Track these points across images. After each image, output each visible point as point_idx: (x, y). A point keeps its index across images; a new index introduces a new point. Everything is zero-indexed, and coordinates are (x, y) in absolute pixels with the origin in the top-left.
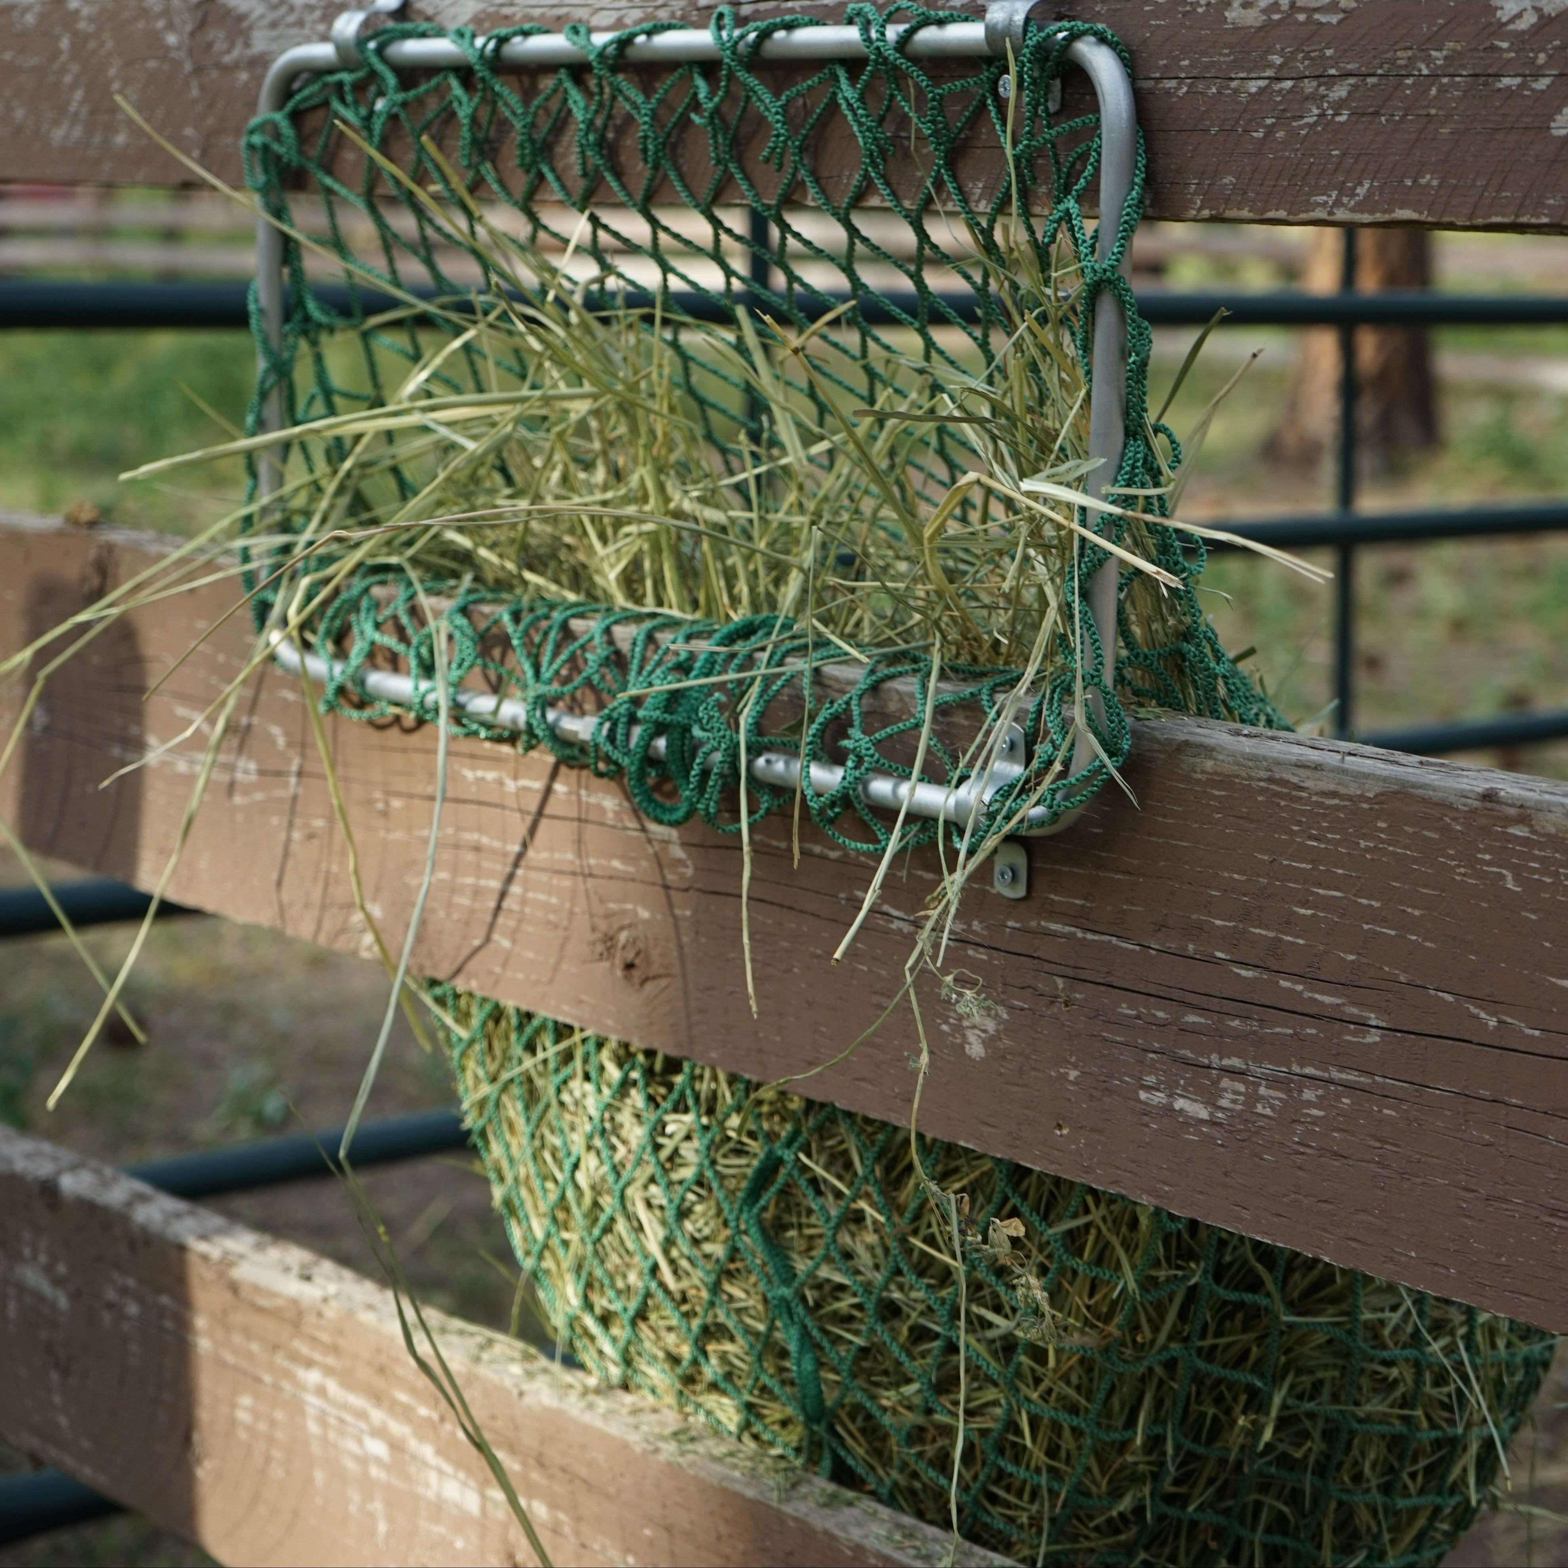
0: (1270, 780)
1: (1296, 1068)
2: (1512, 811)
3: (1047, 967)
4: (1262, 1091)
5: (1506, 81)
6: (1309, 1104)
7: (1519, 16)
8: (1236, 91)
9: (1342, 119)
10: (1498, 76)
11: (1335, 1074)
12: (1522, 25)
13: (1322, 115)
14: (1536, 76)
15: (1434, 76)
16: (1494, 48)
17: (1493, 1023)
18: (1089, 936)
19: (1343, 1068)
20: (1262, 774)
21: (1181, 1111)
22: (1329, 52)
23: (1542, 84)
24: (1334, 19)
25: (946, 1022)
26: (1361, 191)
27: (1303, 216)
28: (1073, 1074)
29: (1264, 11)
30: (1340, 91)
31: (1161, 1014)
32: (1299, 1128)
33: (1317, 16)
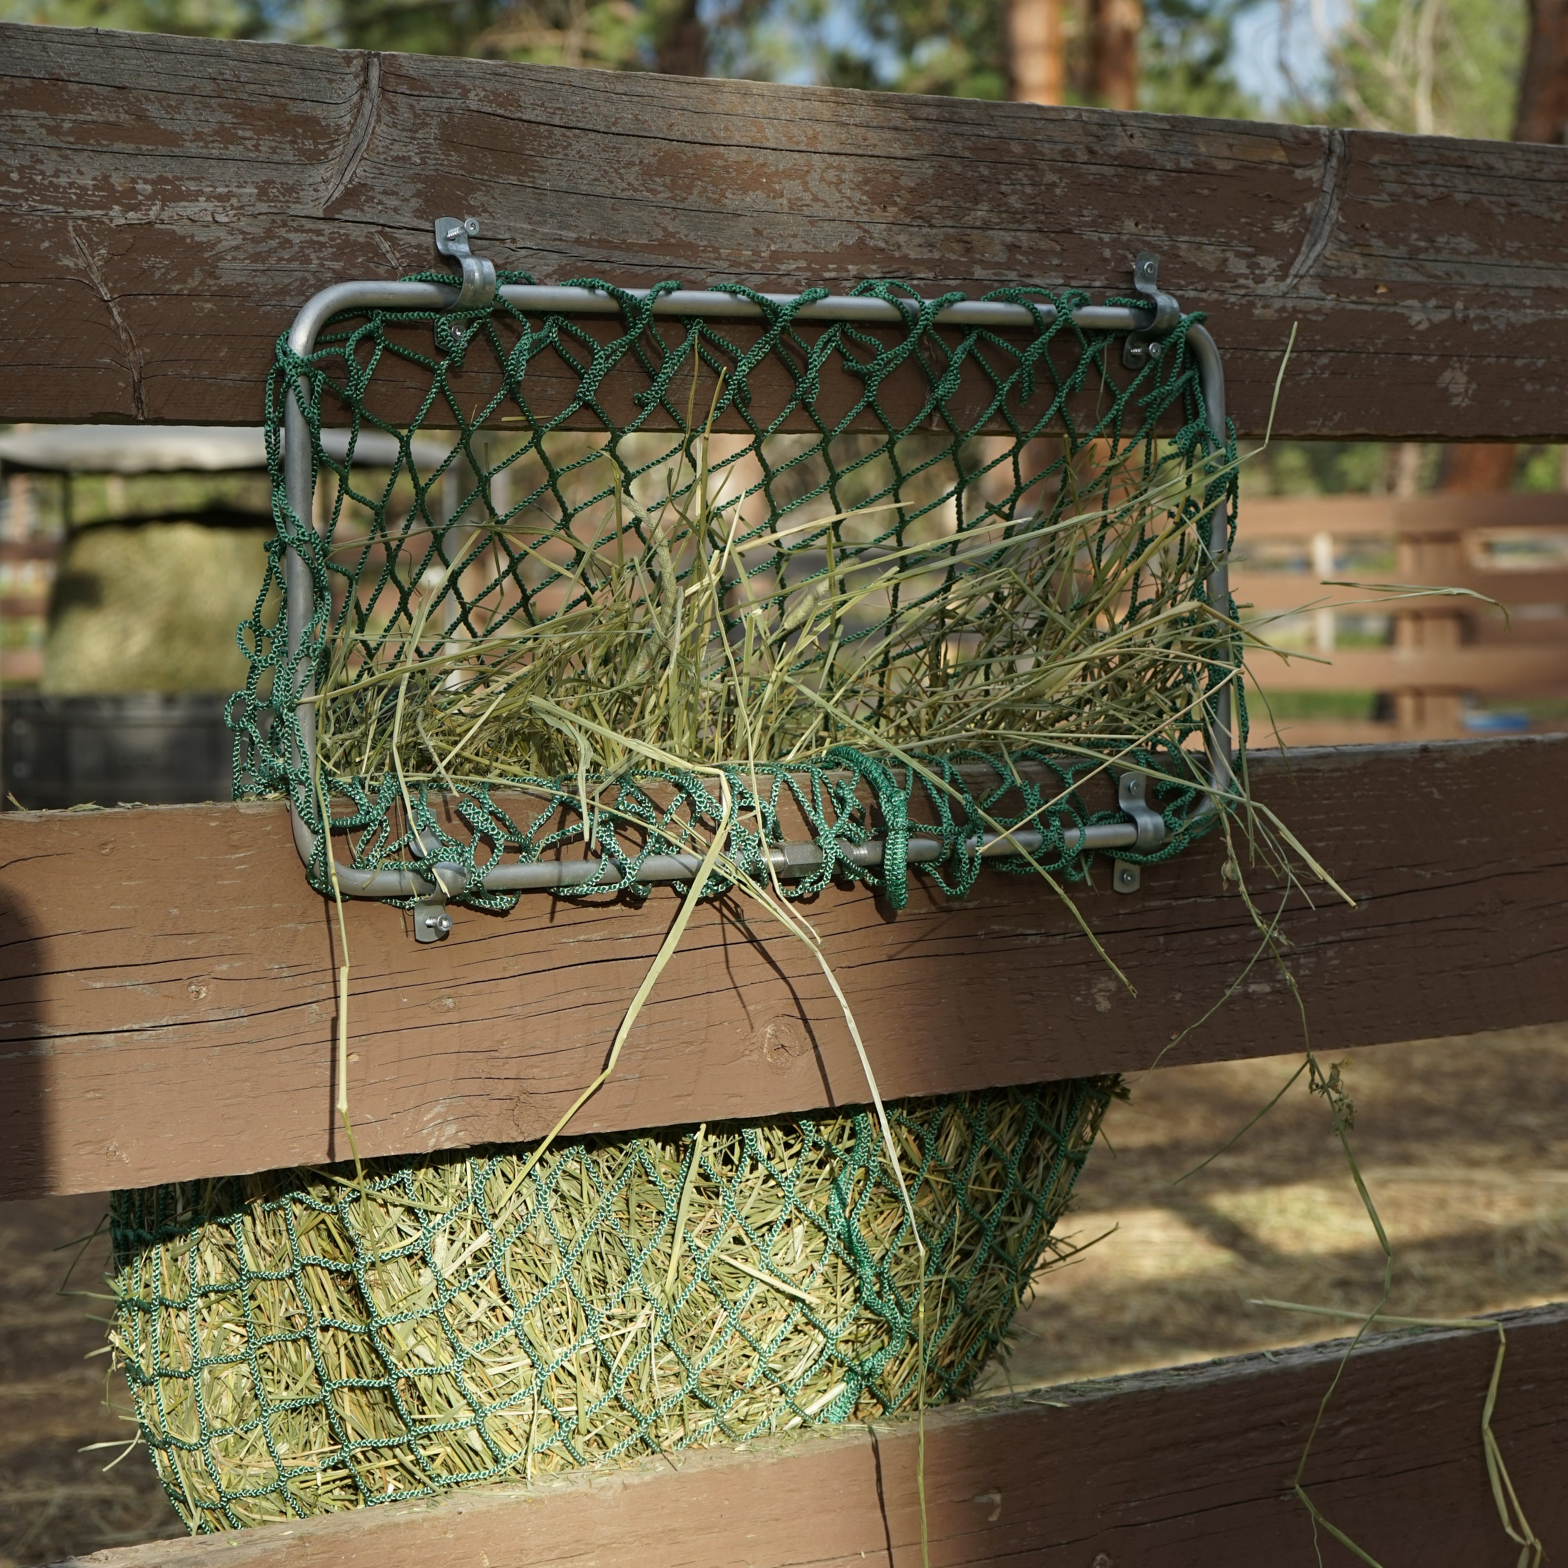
0: (1300, 770)
1: (1321, 940)
2: (1436, 755)
3: (1151, 932)
4: (1302, 961)
5: (1415, 358)
6: (1331, 958)
7: (1419, 323)
8: (1262, 358)
9: (1326, 375)
10: (1410, 355)
11: (1345, 935)
12: (1422, 327)
13: (1314, 374)
14: (1429, 355)
15: (1376, 353)
16: (1408, 340)
17: (1428, 876)
18: (1180, 902)
19: (1348, 930)
20: (1295, 768)
21: (1254, 992)
22: (1317, 337)
23: (1433, 359)
24: (1320, 318)
25: (1079, 995)
26: (1336, 418)
27: (1302, 433)
28: (1178, 996)
29: (1277, 311)
30: (1324, 360)
31: (1233, 937)
32: (1327, 975)
33: (1309, 316)
